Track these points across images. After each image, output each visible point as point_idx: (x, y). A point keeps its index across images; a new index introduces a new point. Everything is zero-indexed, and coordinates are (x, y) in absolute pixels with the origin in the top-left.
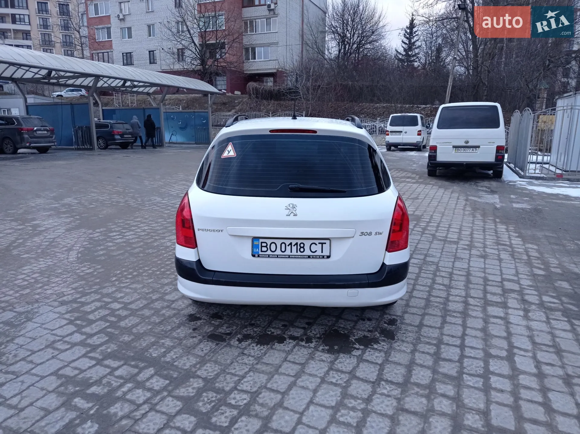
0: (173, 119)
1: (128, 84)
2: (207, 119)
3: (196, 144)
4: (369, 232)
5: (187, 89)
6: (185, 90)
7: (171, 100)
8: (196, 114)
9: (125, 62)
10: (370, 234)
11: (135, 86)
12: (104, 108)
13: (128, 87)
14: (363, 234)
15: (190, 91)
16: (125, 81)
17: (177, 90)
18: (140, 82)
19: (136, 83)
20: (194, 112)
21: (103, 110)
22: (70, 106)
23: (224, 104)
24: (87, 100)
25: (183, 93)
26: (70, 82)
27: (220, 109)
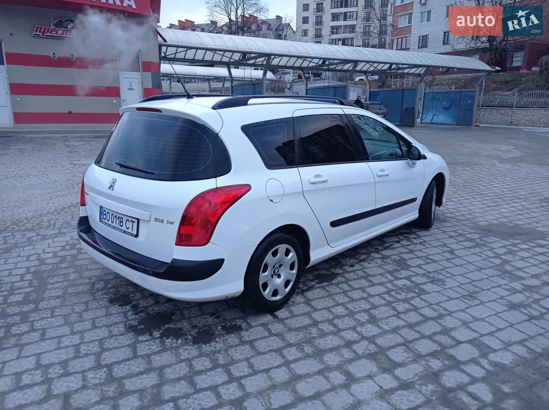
0: (438, 99)
1: (394, 66)
2: (473, 98)
3: (457, 125)
4: (161, 219)
5: (457, 68)
6: (455, 70)
7: (449, 80)
8: (463, 93)
9: (420, 45)
10: (162, 221)
11: (399, 69)
12: (371, 90)
13: (394, 69)
14: (156, 220)
15: (461, 70)
16: (391, 64)
17: (449, 70)
18: (403, 64)
19: (401, 66)
20: (461, 91)
21: (370, 92)
22: (333, 89)
23: (507, 82)
24: (345, 84)
25: (454, 73)
26: (339, 68)
27: (500, 88)
